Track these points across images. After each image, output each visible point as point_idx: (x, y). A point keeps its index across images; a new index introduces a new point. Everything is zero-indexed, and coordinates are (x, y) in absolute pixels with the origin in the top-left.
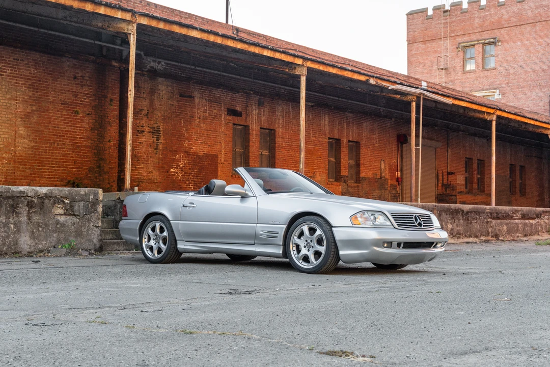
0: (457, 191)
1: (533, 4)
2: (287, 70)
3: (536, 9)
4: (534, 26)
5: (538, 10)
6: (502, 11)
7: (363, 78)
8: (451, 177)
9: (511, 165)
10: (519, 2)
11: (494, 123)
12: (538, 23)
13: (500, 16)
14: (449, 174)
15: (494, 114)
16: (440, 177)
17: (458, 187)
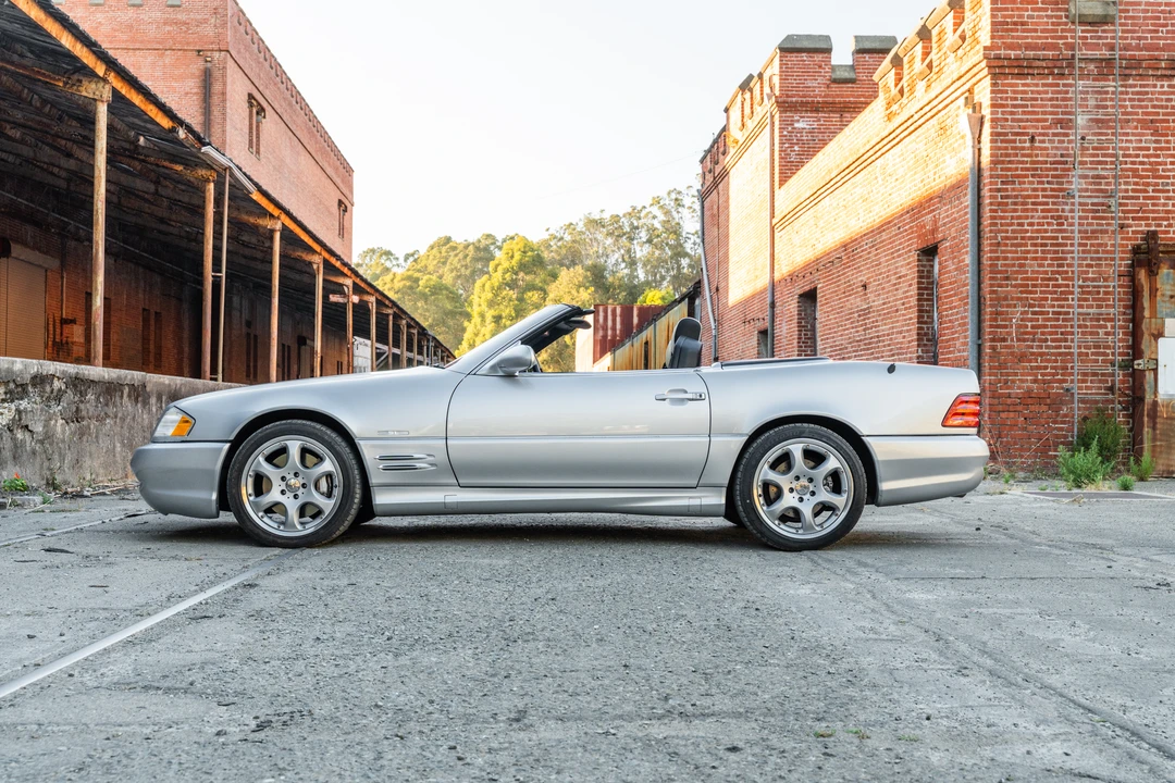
0: (74, 355)
1: (159, 14)
2: (61, 84)
3: (165, 24)
4: (162, 55)
5: (168, 28)
6: (99, 15)
7: (166, 123)
8: (67, 329)
9: (144, 309)
10: (134, 5)
11: (277, 236)
12: (168, 52)
13: (94, 25)
14: (64, 322)
15: (278, 218)
16: (51, 328)
17: (75, 348)
